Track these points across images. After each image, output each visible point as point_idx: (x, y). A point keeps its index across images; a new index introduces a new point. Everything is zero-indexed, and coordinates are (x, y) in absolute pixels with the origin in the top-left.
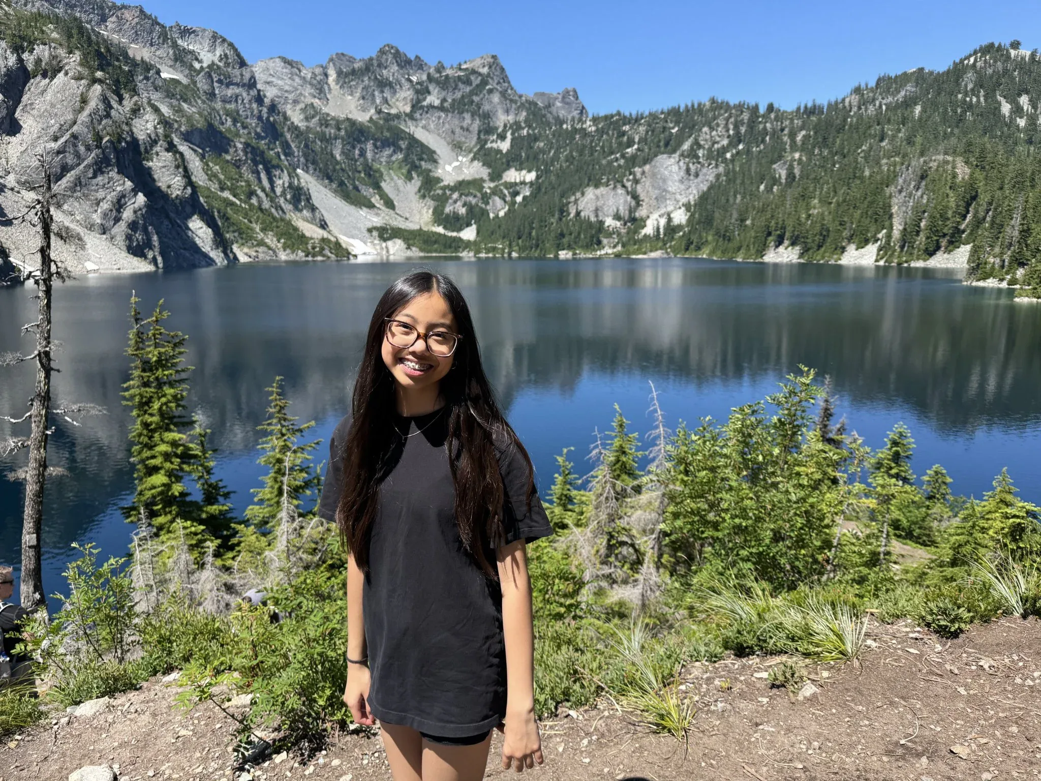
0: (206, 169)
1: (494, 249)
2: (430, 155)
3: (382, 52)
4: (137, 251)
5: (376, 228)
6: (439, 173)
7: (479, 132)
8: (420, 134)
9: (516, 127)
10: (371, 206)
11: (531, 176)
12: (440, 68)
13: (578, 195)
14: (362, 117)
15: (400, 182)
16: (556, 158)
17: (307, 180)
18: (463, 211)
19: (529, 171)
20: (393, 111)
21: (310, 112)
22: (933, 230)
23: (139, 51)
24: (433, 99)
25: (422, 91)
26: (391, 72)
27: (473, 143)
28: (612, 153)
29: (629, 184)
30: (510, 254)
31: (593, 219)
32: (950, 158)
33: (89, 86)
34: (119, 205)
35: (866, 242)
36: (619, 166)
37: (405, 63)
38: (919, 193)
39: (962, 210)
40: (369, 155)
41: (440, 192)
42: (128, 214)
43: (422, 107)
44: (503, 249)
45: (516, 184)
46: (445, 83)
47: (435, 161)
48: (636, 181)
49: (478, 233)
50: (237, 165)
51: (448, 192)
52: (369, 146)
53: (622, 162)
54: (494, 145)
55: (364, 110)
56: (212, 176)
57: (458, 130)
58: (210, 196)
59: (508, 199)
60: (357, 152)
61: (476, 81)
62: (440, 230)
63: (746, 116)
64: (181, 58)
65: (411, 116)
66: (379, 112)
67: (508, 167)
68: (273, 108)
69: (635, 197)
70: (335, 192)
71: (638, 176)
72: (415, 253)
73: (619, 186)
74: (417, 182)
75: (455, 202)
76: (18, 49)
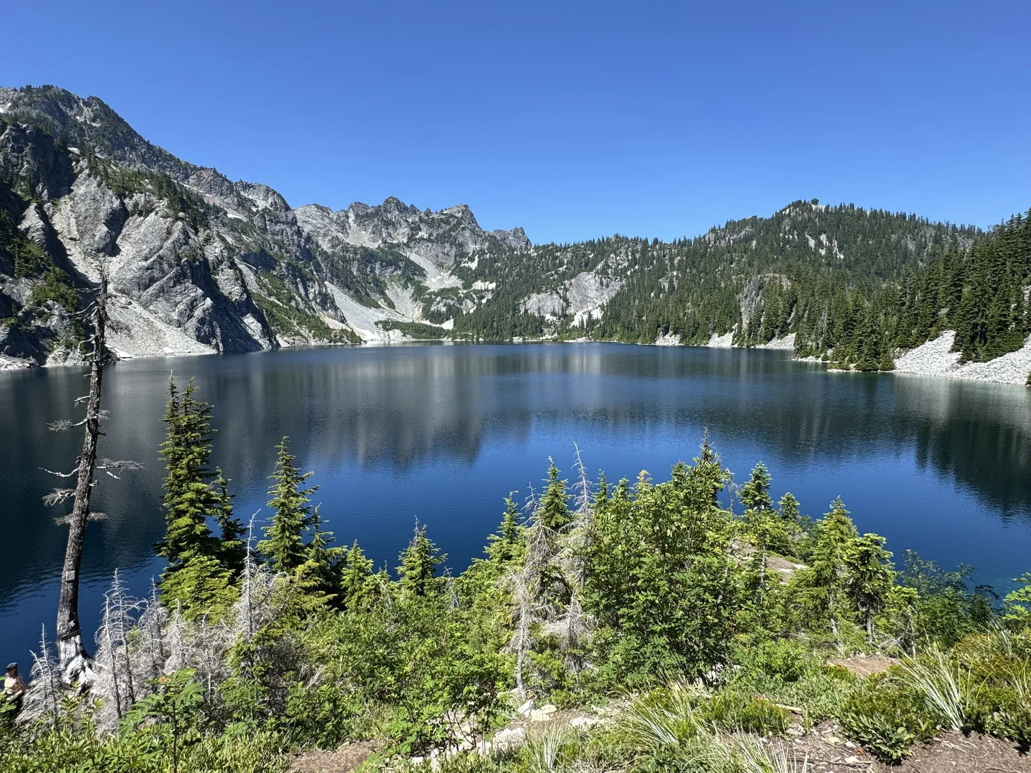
0: (258, 281)
1: (466, 336)
2: (421, 272)
3: (387, 202)
4: (204, 339)
5: (381, 322)
6: (427, 283)
7: (456, 256)
8: (413, 257)
9: (481, 253)
10: (378, 306)
11: (493, 286)
12: (428, 213)
13: (526, 298)
14: (373, 246)
15: (399, 290)
16: (510, 273)
17: (332, 288)
18: (444, 309)
19: (491, 282)
20: (395, 242)
21: (335, 242)
22: (770, 323)
23: (212, 199)
24: (423, 234)
25: (415, 228)
26: (394, 215)
27: (451, 263)
28: (549, 271)
29: (561, 292)
30: (478, 339)
31: (537, 315)
32: (777, 275)
33: (174, 222)
34: (192, 306)
35: (725, 331)
36: (554, 279)
37: (403, 209)
38: (759, 298)
39: (788, 310)
40: (377, 272)
41: (428, 296)
42: (198, 313)
43: (415, 239)
44: (473, 336)
45: (482, 291)
46: (431, 223)
47: (425, 276)
48: (566, 290)
49: (454, 325)
50: (282, 278)
51: (433, 297)
52: (377, 265)
53: (556, 276)
54: (466, 265)
55: (374, 241)
56: (262, 286)
57: (441, 255)
58: (261, 300)
59: (476, 301)
60: (369, 269)
61: (453, 222)
62: (428, 323)
63: (639, 247)
64: (243, 204)
65: (407, 245)
66: (385, 242)
67: (476, 279)
68: (309, 239)
69: (566, 300)
70: (352, 297)
71: (568, 286)
72: (409, 338)
73: (554, 292)
74: (411, 290)
75: (438, 303)
76: (121, 196)
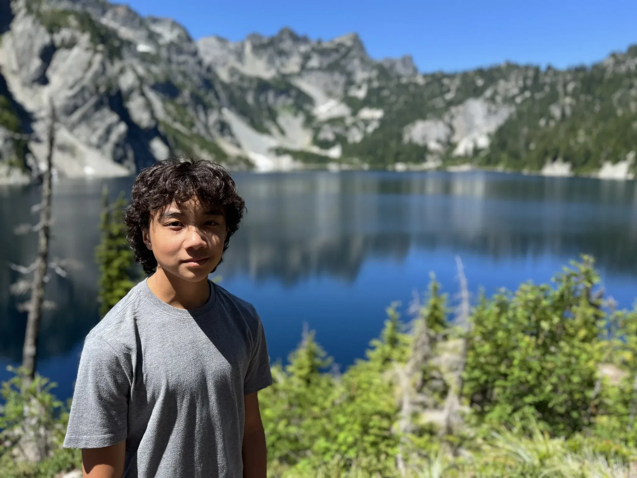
0: (165, 109)
2: (311, 100)
3: (282, 32)
4: (119, 160)
6: (316, 111)
7: (345, 84)
8: (304, 86)
9: (369, 81)
11: (378, 114)
12: (319, 42)
14: (267, 75)
15: (290, 118)
16: (396, 102)
17: (229, 116)
19: (378, 110)
21: (233, 72)
23: (125, 32)
24: (314, 62)
25: (306, 57)
26: (287, 45)
27: (340, 92)
28: (436, 99)
34: (109, 131)
37: (296, 39)
40: (270, 100)
41: (316, 124)
42: (114, 137)
45: (368, 119)
46: (323, 52)
47: (314, 104)
48: (452, 117)
50: (185, 106)
51: (322, 124)
52: (271, 94)
53: (443, 105)
54: (355, 94)
56: (168, 113)
57: (330, 83)
58: (167, 126)
59: (363, 129)
60: (263, 98)
61: (343, 50)
63: (531, 73)
64: (152, 37)
67: (363, 107)
68: (209, 69)
74: (301, 119)
76: (51, 31)
